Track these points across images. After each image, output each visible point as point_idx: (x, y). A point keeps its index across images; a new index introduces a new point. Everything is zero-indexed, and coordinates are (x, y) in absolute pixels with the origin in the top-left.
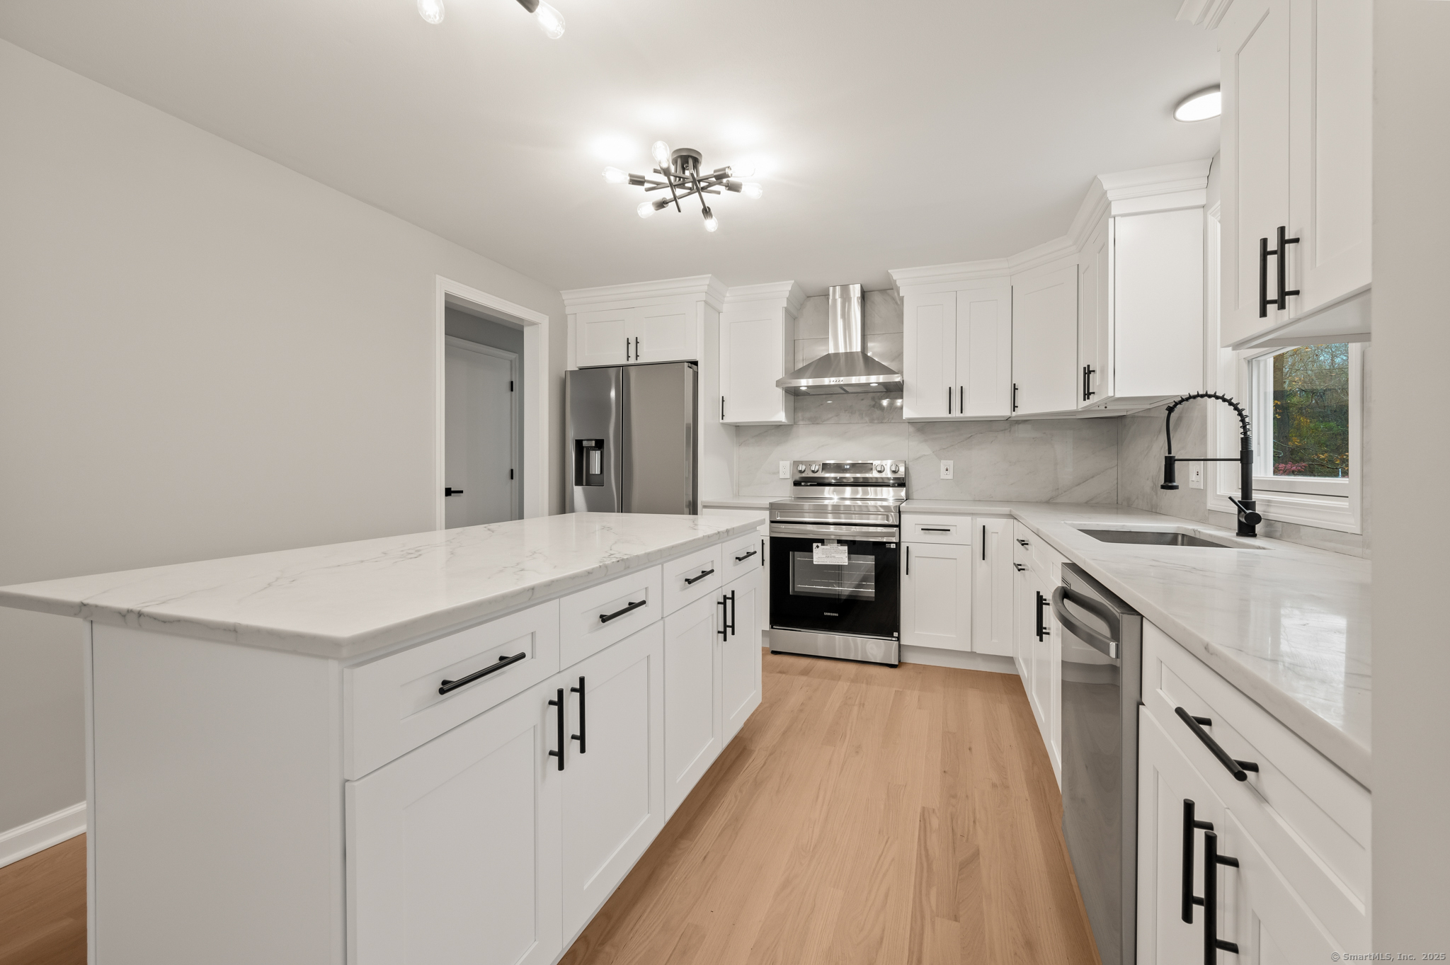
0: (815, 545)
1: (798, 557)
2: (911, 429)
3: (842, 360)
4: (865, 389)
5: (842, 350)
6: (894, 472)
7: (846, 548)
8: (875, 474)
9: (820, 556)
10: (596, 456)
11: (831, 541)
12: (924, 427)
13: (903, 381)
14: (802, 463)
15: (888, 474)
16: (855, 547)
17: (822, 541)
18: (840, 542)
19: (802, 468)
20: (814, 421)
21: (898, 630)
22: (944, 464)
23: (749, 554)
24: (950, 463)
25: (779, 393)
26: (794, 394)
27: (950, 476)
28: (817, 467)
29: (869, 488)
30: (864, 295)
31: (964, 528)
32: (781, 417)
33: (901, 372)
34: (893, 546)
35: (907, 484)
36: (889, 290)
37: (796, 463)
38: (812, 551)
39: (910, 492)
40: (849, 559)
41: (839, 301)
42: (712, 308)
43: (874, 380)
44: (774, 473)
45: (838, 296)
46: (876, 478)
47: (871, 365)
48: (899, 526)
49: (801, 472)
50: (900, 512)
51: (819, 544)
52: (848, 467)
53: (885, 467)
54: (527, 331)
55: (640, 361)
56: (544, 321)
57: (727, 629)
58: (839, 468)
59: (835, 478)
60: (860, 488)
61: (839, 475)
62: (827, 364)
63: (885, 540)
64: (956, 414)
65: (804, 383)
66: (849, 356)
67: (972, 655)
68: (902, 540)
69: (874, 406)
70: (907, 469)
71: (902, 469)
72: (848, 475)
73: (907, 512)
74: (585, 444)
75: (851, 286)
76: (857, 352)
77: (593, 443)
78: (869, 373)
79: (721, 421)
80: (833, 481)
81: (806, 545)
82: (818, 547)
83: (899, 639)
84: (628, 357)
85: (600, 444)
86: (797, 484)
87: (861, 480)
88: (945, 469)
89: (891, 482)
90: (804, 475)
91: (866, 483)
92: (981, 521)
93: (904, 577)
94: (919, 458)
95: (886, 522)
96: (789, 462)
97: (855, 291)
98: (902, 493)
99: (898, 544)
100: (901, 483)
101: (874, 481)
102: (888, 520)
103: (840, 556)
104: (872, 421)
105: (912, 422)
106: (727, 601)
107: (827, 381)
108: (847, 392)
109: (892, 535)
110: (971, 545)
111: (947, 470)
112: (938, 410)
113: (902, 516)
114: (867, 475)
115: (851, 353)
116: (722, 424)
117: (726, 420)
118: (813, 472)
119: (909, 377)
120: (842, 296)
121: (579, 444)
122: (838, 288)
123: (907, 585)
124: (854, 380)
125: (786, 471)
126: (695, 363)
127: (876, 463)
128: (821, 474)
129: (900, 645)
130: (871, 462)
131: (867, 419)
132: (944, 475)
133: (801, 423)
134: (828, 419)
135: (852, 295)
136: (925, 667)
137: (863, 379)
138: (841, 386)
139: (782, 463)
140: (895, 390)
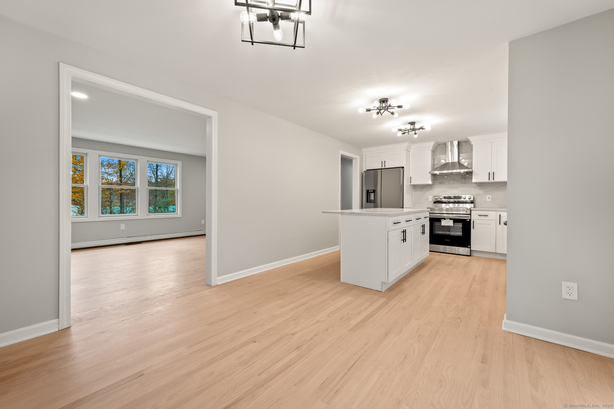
0: (442, 220)
1: (437, 224)
2: (476, 185)
3: (450, 164)
4: (459, 174)
5: (450, 161)
6: (469, 199)
7: (453, 221)
8: (462, 200)
9: (444, 223)
10: (372, 195)
11: (447, 219)
12: (480, 185)
13: (472, 171)
14: (437, 196)
15: (467, 199)
16: (455, 221)
17: (445, 219)
18: (451, 219)
19: (437, 198)
20: (441, 183)
21: (470, 245)
22: (487, 196)
23: (427, 217)
24: (490, 196)
25: (430, 175)
26: (434, 176)
27: (490, 200)
28: (442, 198)
29: (460, 204)
30: (459, 143)
31: (493, 215)
32: (430, 182)
33: (471, 168)
34: (468, 220)
35: (474, 203)
36: (467, 142)
37: (435, 196)
38: (441, 222)
39: (475, 205)
40: (453, 224)
41: (449, 146)
42: (408, 151)
43: (462, 171)
44: (427, 200)
45: (449, 145)
46: (463, 201)
47: (461, 166)
48: (470, 214)
49: (436, 199)
50: (471, 210)
51: (444, 220)
52: (453, 197)
53: (467, 197)
54: (353, 160)
55: (386, 167)
56: (358, 157)
57: (423, 233)
58: (450, 198)
59: (447, 201)
60: (456, 204)
61: (449, 200)
62: (445, 166)
63: (466, 218)
64: (491, 180)
65: (437, 172)
66: (453, 163)
67: (496, 253)
68: (471, 219)
69: (462, 178)
70: (474, 198)
71: (472, 197)
72: (452, 200)
73: (473, 210)
74: (370, 191)
75: (454, 142)
76: (456, 162)
77: (372, 191)
78: (460, 169)
79: (410, 184)
80: (447, 202)
81: (439, 220)
82: (443, 220)
83: (470, 248)
84: (382, 166)
85: (374, 191)
86: (435, 203)
87: (457, 201)
88: (488, 198)
89: (469, 202)
90: (437, 200)
91: (459, 202)
92: (499, 213)
93: (472, 230)
94: (479, 194)
95: (466, 213)
96: (432, 196)
97: (456, 143)
98: (472, 205)
99: (470, 220)
100: (472, 202)
101: (462, 202)
102: (467, 212)
103: (450, 223)
104: (461, 183)
105: (476, 183)
106: (423, 226)
107: (445, 172)
108: (452, 174)
109: (468, 217)
110: (496, 220)
111: (489, 198)
112: (485, 179)
113: (472, 211)
114: (459, 200)
115: (454, 162)
116: (410, 185)
117: (412, 184)
118: (441, 199)
119: (474, 169)
120: (450, 145)
121: (368, 191)
122: (449, 142)
123: (473, 231)
124: (455, 171)
125: (431, 199)
126: (403, 167)
127: (463, 196)
128: (443, 200)
129: (471, 250)
130: (461, 196)
131: (460, 182)
132: (488, 200)
133: (436, 184)
134: (446, 183)
135: (454, 144)
136: (479, 257)
137: (458, 171)
138: (451, 173)
139: (429, 196)
140: (471, 173)
